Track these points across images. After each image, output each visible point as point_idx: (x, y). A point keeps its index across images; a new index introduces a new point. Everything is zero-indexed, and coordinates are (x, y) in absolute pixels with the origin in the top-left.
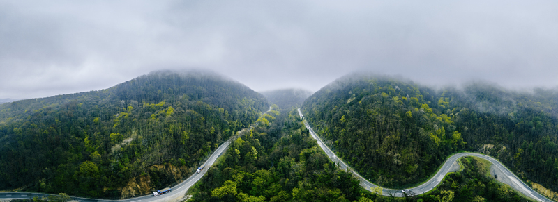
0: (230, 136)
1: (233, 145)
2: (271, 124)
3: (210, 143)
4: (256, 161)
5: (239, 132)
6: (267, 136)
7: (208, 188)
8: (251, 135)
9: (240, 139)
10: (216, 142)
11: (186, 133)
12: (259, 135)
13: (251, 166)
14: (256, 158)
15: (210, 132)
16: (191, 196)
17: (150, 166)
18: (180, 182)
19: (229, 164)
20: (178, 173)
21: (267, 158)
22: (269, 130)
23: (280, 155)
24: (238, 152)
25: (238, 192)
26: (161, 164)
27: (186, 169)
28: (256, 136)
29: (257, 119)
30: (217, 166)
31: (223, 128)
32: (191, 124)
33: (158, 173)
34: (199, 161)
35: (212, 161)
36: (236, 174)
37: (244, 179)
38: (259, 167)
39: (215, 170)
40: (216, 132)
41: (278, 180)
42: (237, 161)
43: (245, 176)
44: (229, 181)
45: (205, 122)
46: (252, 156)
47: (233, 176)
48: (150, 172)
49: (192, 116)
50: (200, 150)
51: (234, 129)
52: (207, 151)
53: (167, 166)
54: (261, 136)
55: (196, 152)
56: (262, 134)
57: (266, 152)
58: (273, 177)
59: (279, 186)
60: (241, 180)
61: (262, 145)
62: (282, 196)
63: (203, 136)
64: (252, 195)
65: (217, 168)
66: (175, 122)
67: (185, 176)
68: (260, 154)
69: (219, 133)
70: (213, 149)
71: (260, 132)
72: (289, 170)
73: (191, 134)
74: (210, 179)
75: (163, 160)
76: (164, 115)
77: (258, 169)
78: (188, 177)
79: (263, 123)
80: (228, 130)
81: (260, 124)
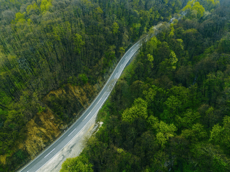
0: (140, 34)
1: (144, 49)
2: (207, 13)
3: (114, 47)
4: (174, 72)
5: (154, 28)
6: (196, 35)
7: (117, 109)
8: (172, 33)
9: (155, 39)
10: (121, 45)
11: (79, 36)
12: (184, 32)
13: (167, 79)
14: (174, 67)
15: (112, 30)
16: (101, 123)
17: (45, 95)
18: (87, 107)
19: (139, 76)
20: (82, 95)
21: (189, 69)
22: (202, 25)
23: (211, 68)
24: (151, 58)
25: (149, 115)
26: (58, 88)
27: (90, 87)
28: (178, 34)
29: (184, 5)
30: (125, 78)
31: (130, 22)
32: (84, 21)
33: (59, 102)
34: (103, 74)
35: (118, 73)
36: (147, 90)
37: (156, 97)
38: (177, 81)
39: (122, 85)
40: (121, 30)
41: (198, 105)
42: (149, 72)
43: (158, 92)
44: (140, 99)
45: (104, 16)
46: (170, 65)
47: (144, 92)
48: (49, 104)
49: (82, 8)
50: (102, 59)
51: (147, 24)
52: (112, 59)
53: (67, 89)
54: (187, 35)
55: (97, 62)
56: (190, 31)
57: (190, 59)
58: (192, 100)
59: (197, 114)
60: (152, 98)
61: (186, 49)
62: (196, 132)
63: (102, 37)
64: (163, 120)
65: (125, 82)
66: (59, 22)
67: (91, 96)
68: (181, 62)
69: (126, 31)
70: (118, 55)
71: (187, 26)
72: (218, 95)
73: (87, 36)
74: (119, 97)
75: (59, 82)
76: (38, 12)
77: (175, 85)
78: (94, 98)
79: (195, 12)
80: (138, 26)
81: (189, 15)
